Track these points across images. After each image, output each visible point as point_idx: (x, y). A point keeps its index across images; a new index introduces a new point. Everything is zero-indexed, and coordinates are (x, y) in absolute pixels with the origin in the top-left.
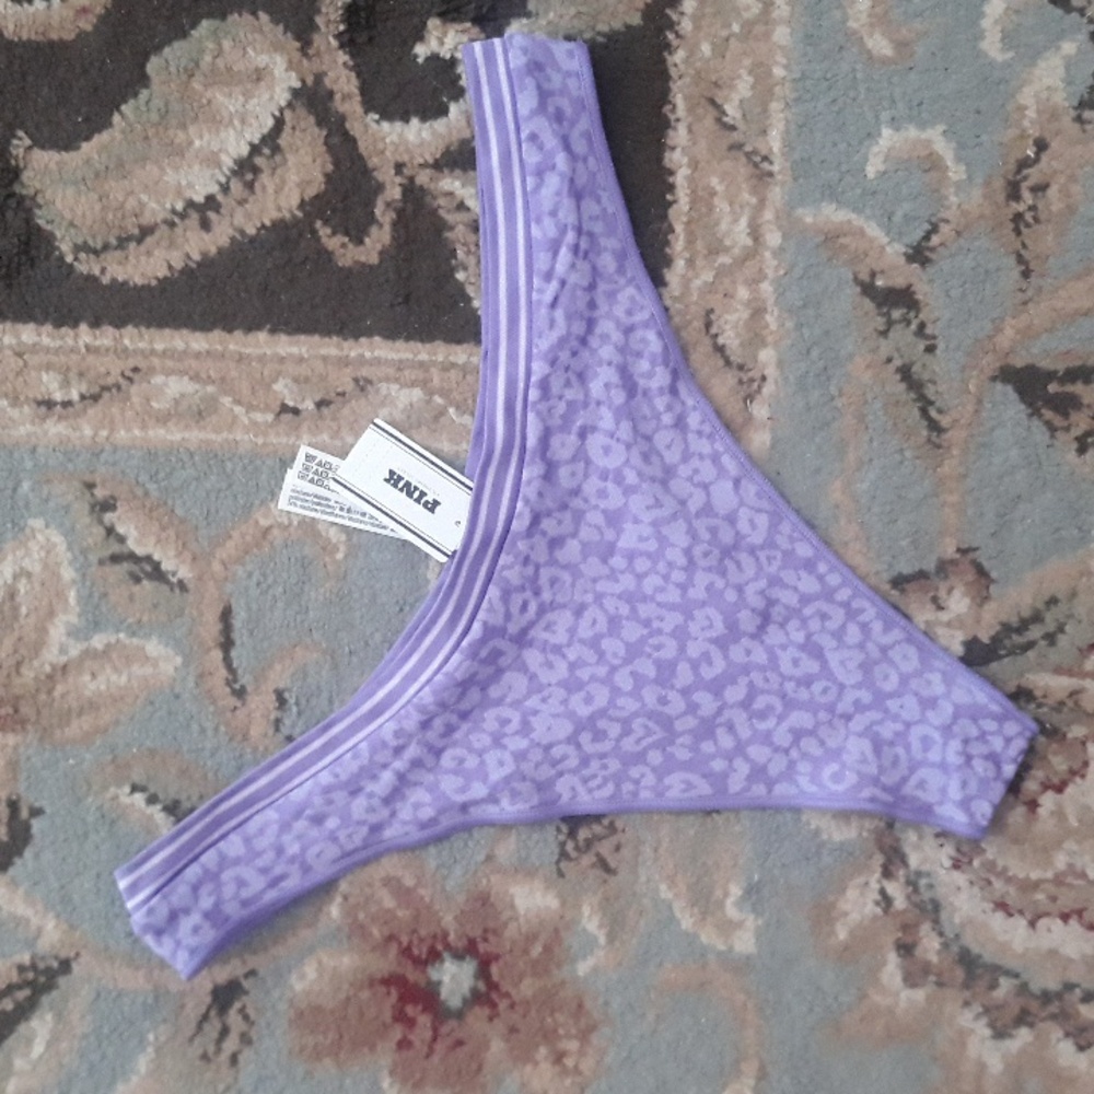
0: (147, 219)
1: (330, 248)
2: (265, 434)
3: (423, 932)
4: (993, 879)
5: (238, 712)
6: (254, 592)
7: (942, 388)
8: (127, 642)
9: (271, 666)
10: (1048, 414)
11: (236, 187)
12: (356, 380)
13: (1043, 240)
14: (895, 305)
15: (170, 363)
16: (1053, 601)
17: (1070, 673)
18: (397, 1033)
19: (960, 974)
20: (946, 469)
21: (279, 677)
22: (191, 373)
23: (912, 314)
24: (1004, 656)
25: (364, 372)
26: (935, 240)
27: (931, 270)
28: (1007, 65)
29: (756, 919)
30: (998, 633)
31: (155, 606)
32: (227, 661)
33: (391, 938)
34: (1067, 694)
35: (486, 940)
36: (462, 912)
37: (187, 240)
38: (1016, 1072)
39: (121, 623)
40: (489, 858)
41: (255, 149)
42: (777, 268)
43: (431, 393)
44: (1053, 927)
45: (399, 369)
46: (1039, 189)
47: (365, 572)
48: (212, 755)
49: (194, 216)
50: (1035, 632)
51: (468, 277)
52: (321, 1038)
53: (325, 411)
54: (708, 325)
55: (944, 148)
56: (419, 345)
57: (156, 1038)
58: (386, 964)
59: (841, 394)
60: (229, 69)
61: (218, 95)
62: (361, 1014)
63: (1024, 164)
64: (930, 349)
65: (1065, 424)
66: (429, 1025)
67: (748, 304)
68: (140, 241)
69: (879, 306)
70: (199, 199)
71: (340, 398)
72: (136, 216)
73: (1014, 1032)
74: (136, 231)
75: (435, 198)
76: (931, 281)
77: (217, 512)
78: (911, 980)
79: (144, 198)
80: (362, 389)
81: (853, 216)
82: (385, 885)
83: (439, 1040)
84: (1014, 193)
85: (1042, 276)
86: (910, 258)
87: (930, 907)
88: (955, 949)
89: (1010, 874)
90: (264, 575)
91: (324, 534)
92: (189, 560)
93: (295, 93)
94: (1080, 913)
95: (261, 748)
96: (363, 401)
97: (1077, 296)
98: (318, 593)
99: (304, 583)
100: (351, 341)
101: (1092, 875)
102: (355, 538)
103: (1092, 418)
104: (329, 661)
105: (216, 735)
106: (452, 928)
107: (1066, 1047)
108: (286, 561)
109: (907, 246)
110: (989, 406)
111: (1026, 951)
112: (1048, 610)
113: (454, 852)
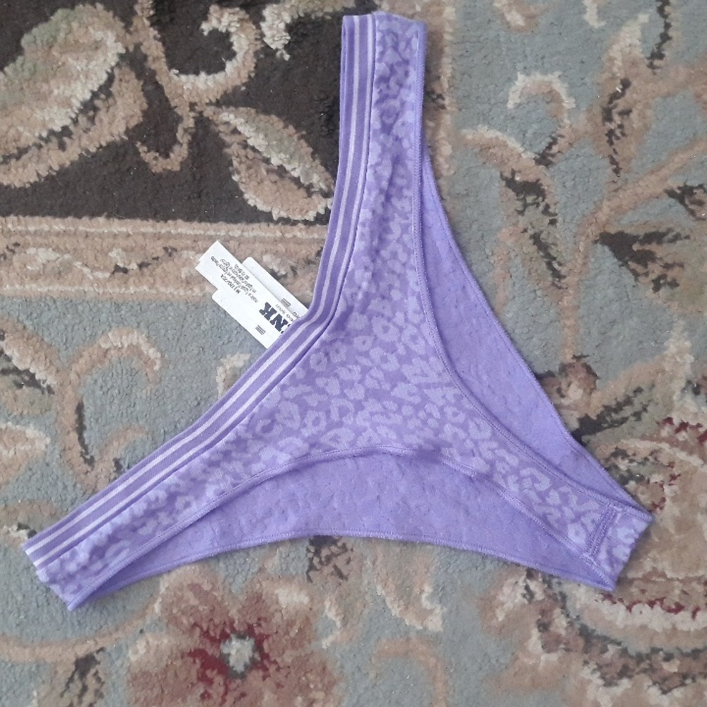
0: (22, 143)
1: (146, 161)
2: (104, 286)
3: (217, 621)
5: (89, 474)
6: (98, 393)
7: (561, 248)
8: (14, 428)
9: (111, 443)
10: (633, 265)
11: (83, 120)
12: (166, 249)
13: (627, 148)
14: (528, 193)
15: (39, 239)
16: (638, 391)
17: (651, 439)
18: (201, 688)
19: (581, 642)
20: (566, 302)
21: (117, 450)
22: (54, 247)
23: (540, 199)
24: (605, 428)
25: (171, 243)
26: (555, 149)
27: (552, 170)
28: (602, 30)
29: (442, 608)
30: (602, 413)
31: (32, 404)
32: (81, 439)
33: (195, 625)
34: (649, 452)
35: (259, 625)
36: (243, 607)
37: (50, 157)
39: (9, 415)
40: (261, 570)
41: (95, 95)
42: (449, 169)
44: (644, 612)
45: (194, 241)
46: (626, 113)
47: (174, 378)
48: (72, 504)
49: (54, 140)
50: (628, 411)
51: (241, 178)
52: (149, 692)
53: (145, 270)
55: (560, 88)
56: (209, 224)
57: (38, 694)
58: (192, 642)
59: (493, 254)
60: (76, 42)
61: (70, 60)
62: (176, 675)
63: (615, 96)
64: (553, 222)
65: (645, 271)
66: (222, 683)
68: (18, 158)
69: (518, 194)
70: (58, 129)
71: (155, 261)
72: (15, 141)
73: (619, 682)
74: (15, 151)
75: (217, 125)
76: (552, 177)
77: (73, 339)
79: (21, 129)
80: (170, 255)
81: (499, 134)
82: (191, 590)
83: (229, 693)
84: (608, 117)
85: (628, 172)
86: (538, 162)
87: (559, 598)
88: (577, 626)
90: (104, 381)
91: (145, 352)
92: (54, 372)
93: (121, 56)
94: (661, 601)
96: (170, 263)
97: (652, 185)
98: (142, 393)
99: (132, 386)
100: (162, 223)
101: (669, 575)
102: (167, 356)
103: (664, 267)
104: (150, 438)
105: (74, 490)
106: (236, 618)
107: (654, 691)
108: (120, 372)
109: (536, 153)
110: (593, 260)
111: (626, 626)
112: (635, 396)
113: (237, 566)
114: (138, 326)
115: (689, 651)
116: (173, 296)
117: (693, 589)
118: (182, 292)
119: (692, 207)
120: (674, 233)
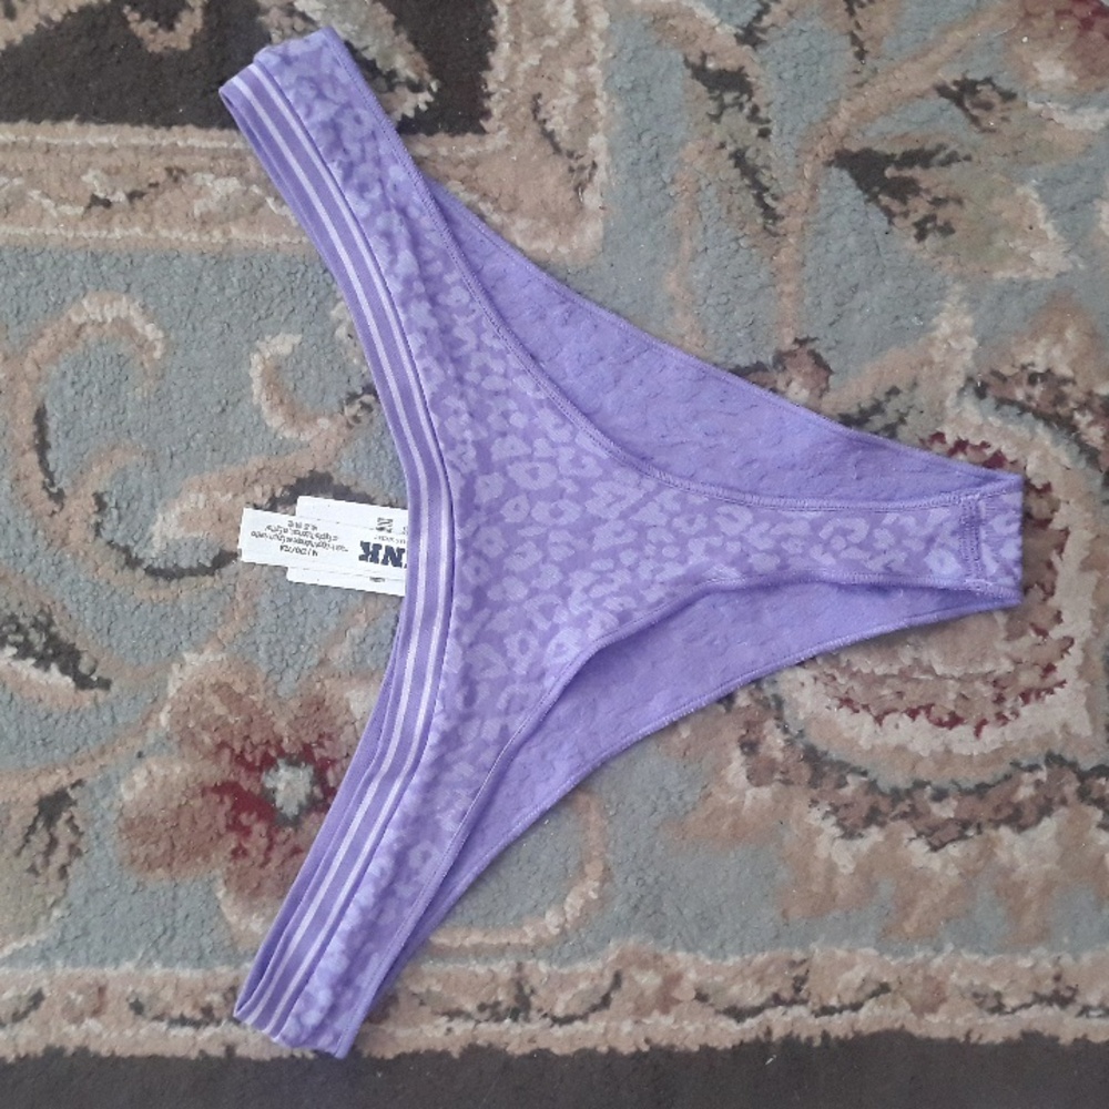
1: (139, 34)
2: (76, 228)
3: (256, 738)
4: (837, 675)
5: (56, 516)
6: (69, 392)
7: (777, 173)
9: (90, 468)
10: (885, 199)
12: (169, 170)
13: (876, 20)
14: (727, 88)
16: (894, 391)
18: (232, 841)
19: (806, 772)
20: (782, 258)
21: (99, 479)
23: (745, 97)
25: (178, 161)
26: (767, 20)
27: (763, 51)
32: (43, 462)
33: (222, 745)
35: (321, 745)
36: (296, 718)
38: (866, 872)
40: (322, 662)
42: (605, 50)
43: (248, 183)
44: (901, 725)
45: (213, 158)
47: (184, 370)
48: (31, 561)
50: (877, 422)
52: (153, 847)
53: (138, 204)
54: (536, 110)
56: (235, 132)
58: (215, 772)
59: (673, 181)
62: (194, 822)
64: (764, 134)
65: (904, 209)
66: (264, 833)
67: (576, 89)
69: (711, 89)
71: (152, 190)
73: (865, 832)
76: (763, 64)
77: (28, 309)
78: (756, 778)
80: (176, 180)
82: (215, 692)
83: (275, 849)
85: (877, 57)
86: (741, 40)
87: (773, 704)
88: (800, 746)
89: (855, 669)
90: (77, 374)
91: (140, 330)
92: (1, 360)
94: (928, 708)
95: (82, 554)
96: (177, 191)
97: (914, 78)
98: (136, 393)
99: (120, 382)
100: (163, 130)
101: (939, 670)
102: (173, 337)
103: (931, 203)
104: (149, 463)
105: (34, 540)
106: (286, 734)
107: (919, 848)
108: (101, 361)
109: (738, 27)
110: (824, 191)
111: (873, 747)
112: (888, 400)
113: (286, 657)
114: (127, 291)
115: (971, 785)
116: (181, 243)
117: (975, 692)
118: (194, 237)
119: (975, 112)
120: (948, 151)
